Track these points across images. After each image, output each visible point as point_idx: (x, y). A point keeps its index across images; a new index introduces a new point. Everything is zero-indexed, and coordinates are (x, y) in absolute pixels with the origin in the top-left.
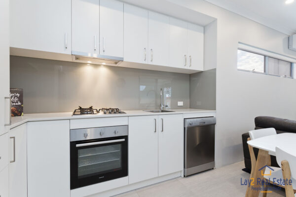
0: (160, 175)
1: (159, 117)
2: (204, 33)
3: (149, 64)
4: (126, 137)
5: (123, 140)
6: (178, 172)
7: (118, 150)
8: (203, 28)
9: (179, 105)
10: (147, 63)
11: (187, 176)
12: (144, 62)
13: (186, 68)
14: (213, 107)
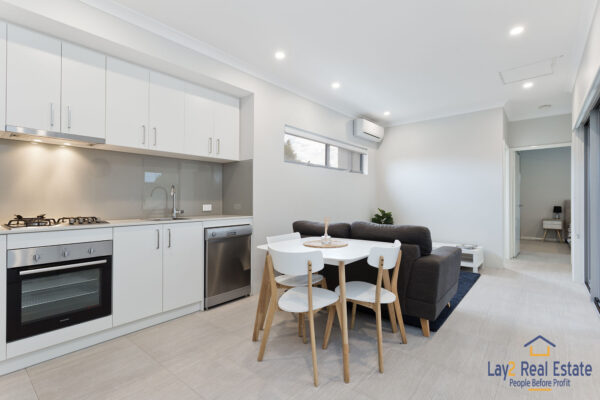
0: (165, 310)
1: (165, 227)
2: (240, 108)
3: (151, 149)
4: (109, 258)
5: (105, 261)
6: (195, 304)
7: (94, 278)
8: (238, 101)
9: (204, 209)
10: (146, 148)
11: (210, 308)
12: (142, 147)
13: (211, 156)
14: (248, 211)
